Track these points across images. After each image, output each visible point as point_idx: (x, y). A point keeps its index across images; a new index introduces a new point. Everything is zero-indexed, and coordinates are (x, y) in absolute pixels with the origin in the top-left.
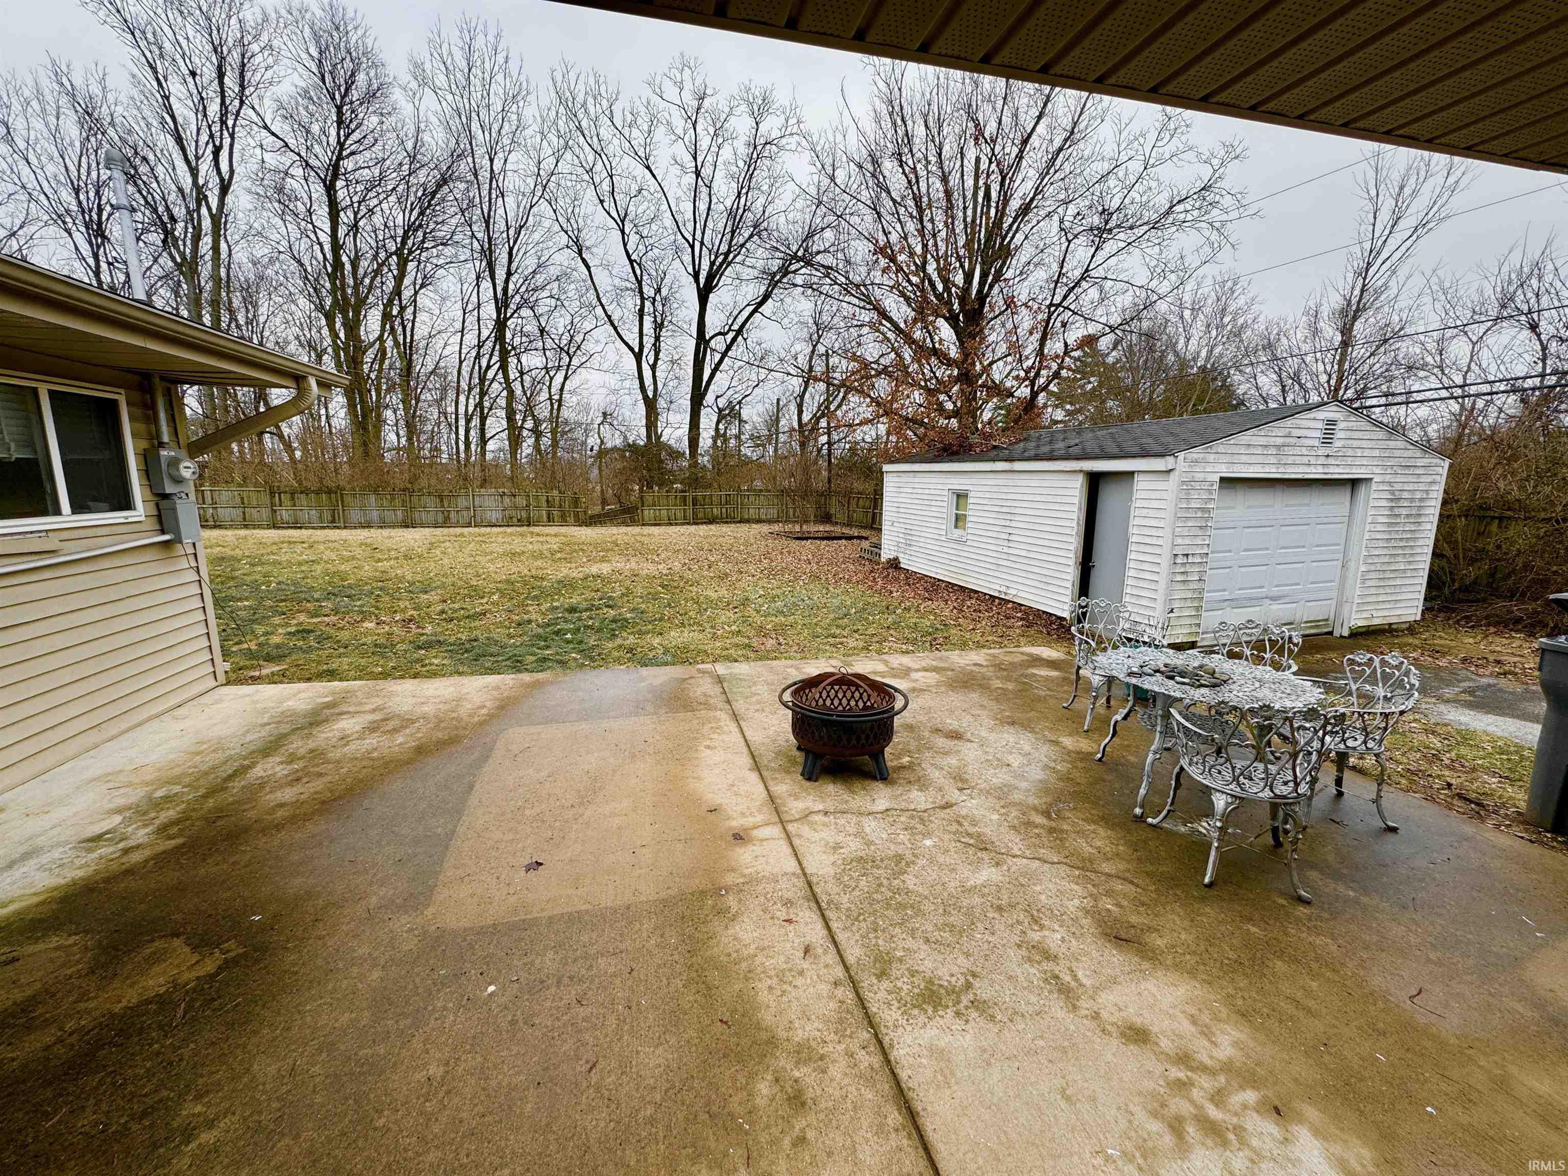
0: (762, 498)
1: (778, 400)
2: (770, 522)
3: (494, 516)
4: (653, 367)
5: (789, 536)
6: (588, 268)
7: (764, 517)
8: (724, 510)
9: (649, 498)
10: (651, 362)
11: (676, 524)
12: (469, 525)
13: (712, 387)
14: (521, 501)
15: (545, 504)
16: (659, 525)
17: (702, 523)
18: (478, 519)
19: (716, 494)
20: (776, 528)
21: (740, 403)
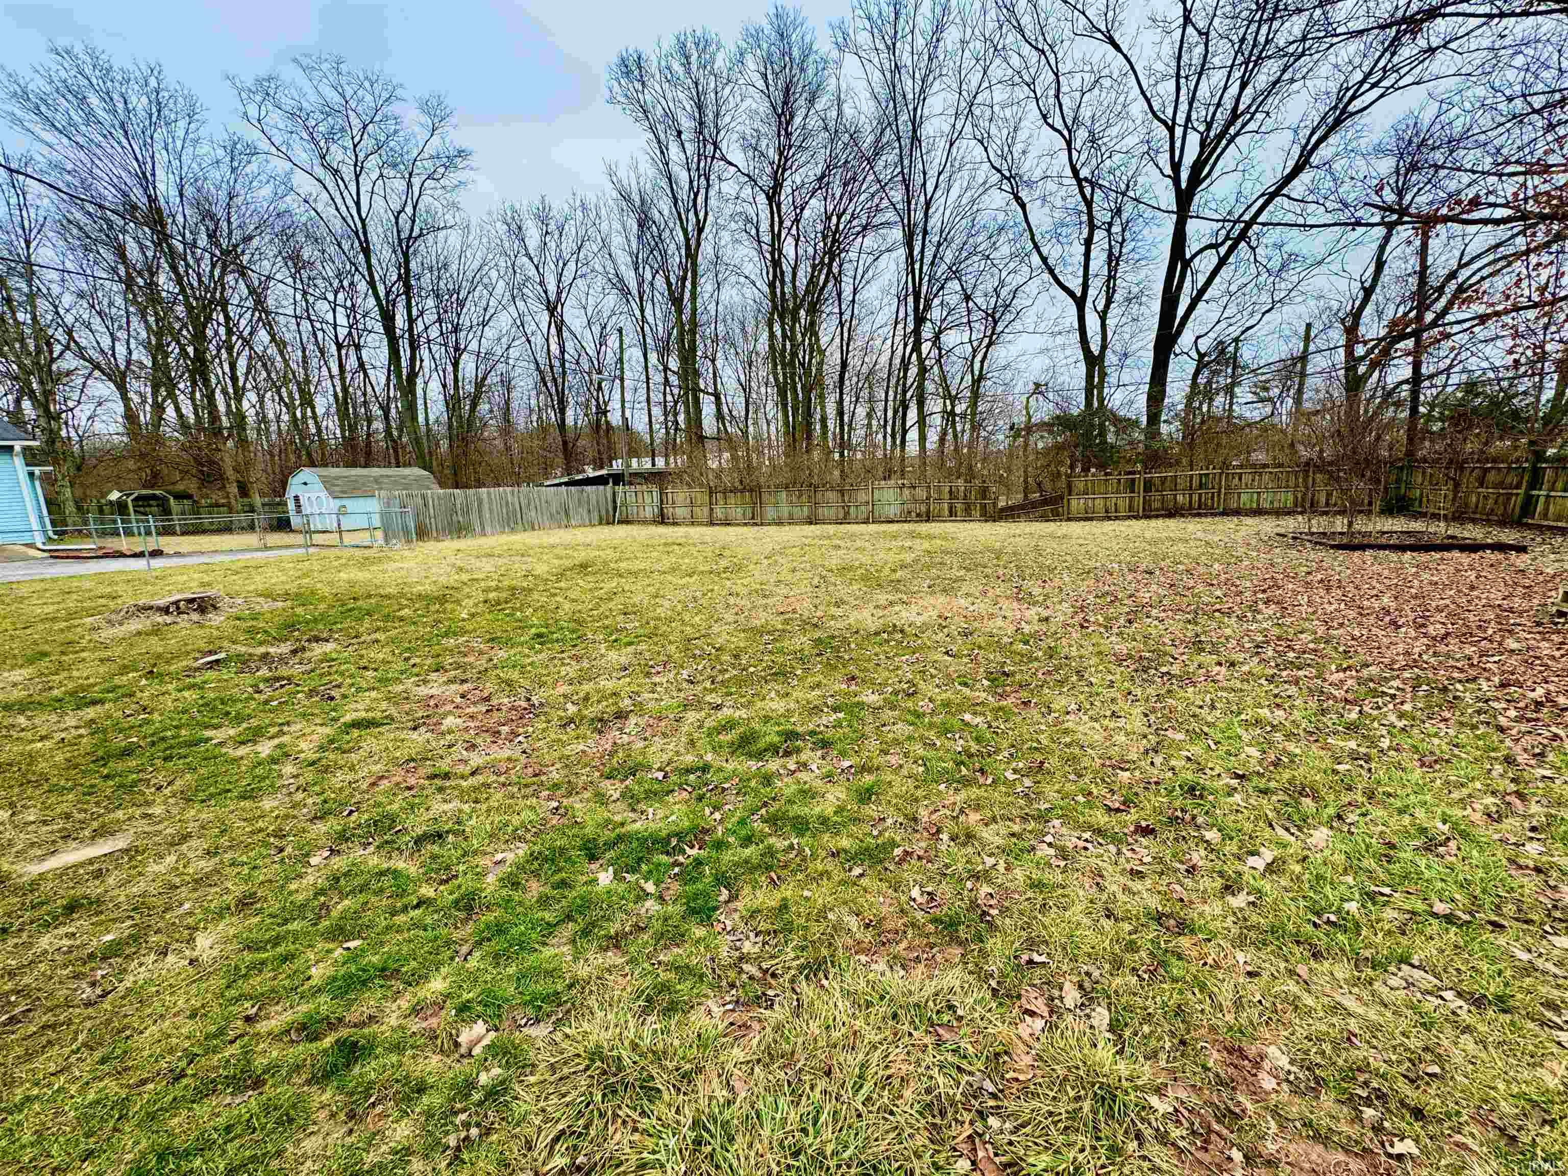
0: (1266, 477)
1: (1309, 326)
2: (1278, 513)
3: (892, 511)
4: (1103, 316)
5: (1322, 540)
6: (1023, 206)
7: (1267, 505)
8: (1195, 498)
9: (1079, 485)
10: (1100, 308)
11: (1117, 518)
12: (866, 522)
13: (1189, 324)
14: (921, 493)
15: (947, 496)
16: (1091, 519)
17: (1157, 517)
18: (877, 514)
19: (1183, 474)
20: (1290, 524)
21: (1236, 340)
